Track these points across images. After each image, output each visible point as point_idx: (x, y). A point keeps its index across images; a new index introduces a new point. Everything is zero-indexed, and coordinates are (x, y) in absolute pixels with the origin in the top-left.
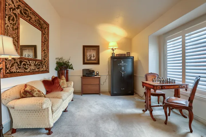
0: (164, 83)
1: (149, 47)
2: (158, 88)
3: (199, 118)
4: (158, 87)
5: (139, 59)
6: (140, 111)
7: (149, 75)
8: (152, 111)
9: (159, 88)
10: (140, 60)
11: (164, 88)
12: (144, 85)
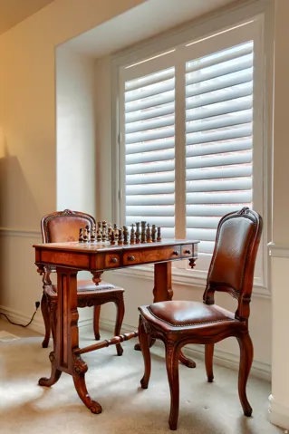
0: (126, 243)
1: (59, 98)
2: (107, 265)
3: (224, 356)
4: (108, 258)
5: (12, 153)
6: (29, 389)
7: (58, 221)
8: (86, 369)
9: (112, 261)
10: (15, 158)
11: (129, 259)
12: (44, 259)
